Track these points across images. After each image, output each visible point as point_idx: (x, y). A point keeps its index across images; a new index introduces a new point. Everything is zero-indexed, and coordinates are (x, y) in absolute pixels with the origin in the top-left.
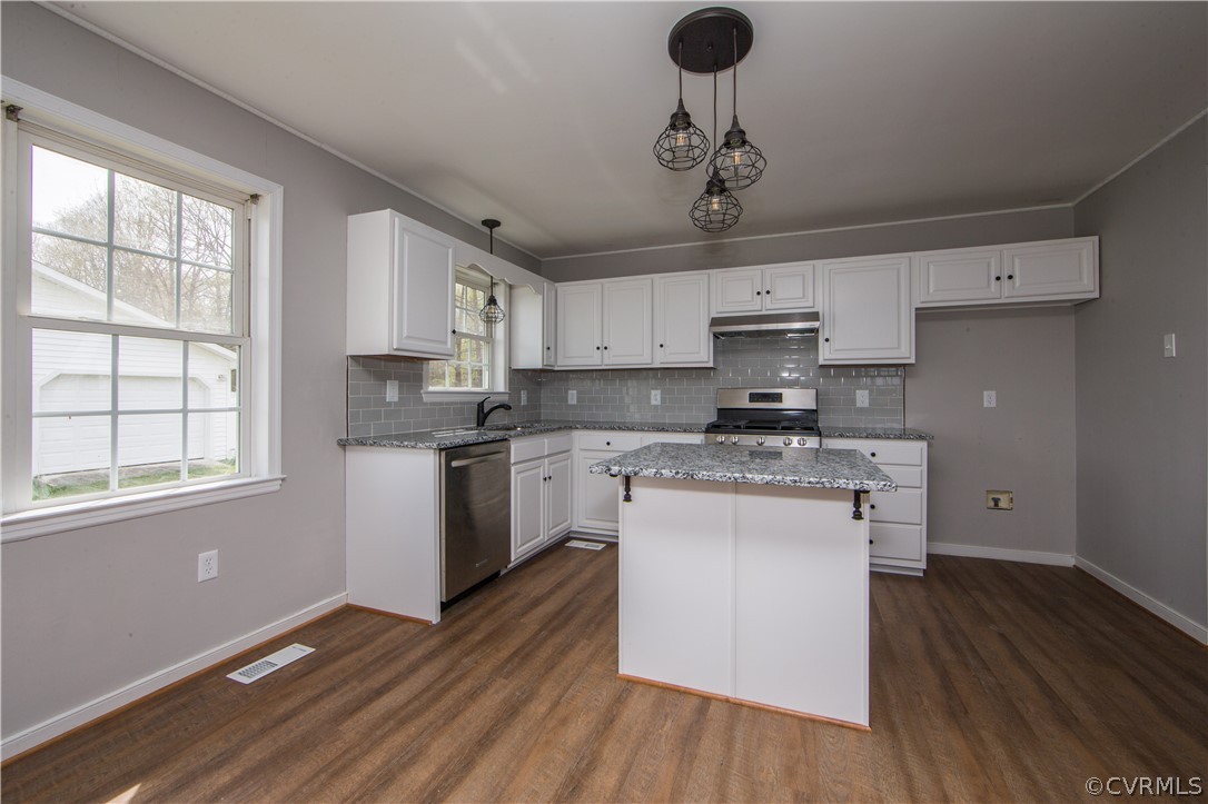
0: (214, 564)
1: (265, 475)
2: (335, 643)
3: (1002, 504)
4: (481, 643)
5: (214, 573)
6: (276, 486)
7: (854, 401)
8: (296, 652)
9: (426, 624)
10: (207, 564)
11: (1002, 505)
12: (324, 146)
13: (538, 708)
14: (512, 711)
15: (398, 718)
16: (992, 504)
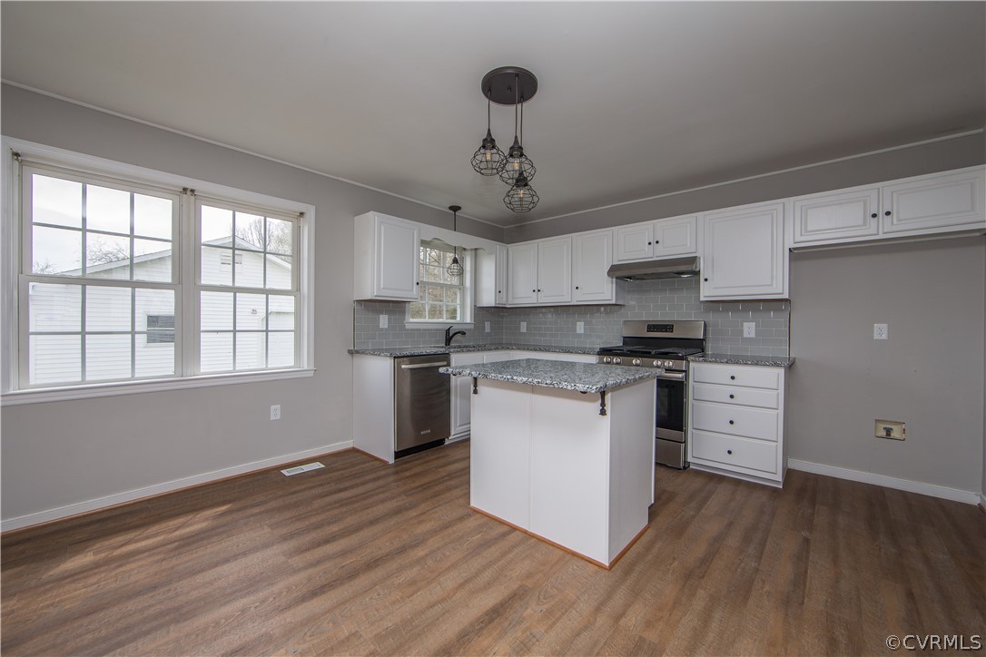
0: (279, 412)
1: (306, 368)
2: (336, 465)
3: (895, 434)
4: (408, 477)
5: (278, 417)
6: (311, 374)
7: (741, 332)
8: (318, 465)
9: (385, 463)
10: (275, 412)
11: (893, 435)
12: (340, 179)
13: (413, 513)
14: (398, 511)
15: (341, 503)
16: (884, 434)
